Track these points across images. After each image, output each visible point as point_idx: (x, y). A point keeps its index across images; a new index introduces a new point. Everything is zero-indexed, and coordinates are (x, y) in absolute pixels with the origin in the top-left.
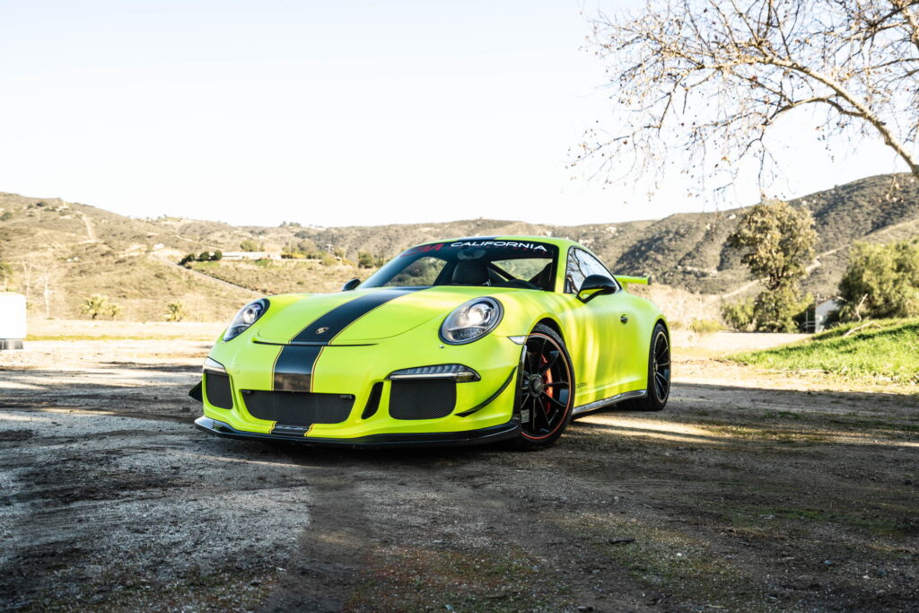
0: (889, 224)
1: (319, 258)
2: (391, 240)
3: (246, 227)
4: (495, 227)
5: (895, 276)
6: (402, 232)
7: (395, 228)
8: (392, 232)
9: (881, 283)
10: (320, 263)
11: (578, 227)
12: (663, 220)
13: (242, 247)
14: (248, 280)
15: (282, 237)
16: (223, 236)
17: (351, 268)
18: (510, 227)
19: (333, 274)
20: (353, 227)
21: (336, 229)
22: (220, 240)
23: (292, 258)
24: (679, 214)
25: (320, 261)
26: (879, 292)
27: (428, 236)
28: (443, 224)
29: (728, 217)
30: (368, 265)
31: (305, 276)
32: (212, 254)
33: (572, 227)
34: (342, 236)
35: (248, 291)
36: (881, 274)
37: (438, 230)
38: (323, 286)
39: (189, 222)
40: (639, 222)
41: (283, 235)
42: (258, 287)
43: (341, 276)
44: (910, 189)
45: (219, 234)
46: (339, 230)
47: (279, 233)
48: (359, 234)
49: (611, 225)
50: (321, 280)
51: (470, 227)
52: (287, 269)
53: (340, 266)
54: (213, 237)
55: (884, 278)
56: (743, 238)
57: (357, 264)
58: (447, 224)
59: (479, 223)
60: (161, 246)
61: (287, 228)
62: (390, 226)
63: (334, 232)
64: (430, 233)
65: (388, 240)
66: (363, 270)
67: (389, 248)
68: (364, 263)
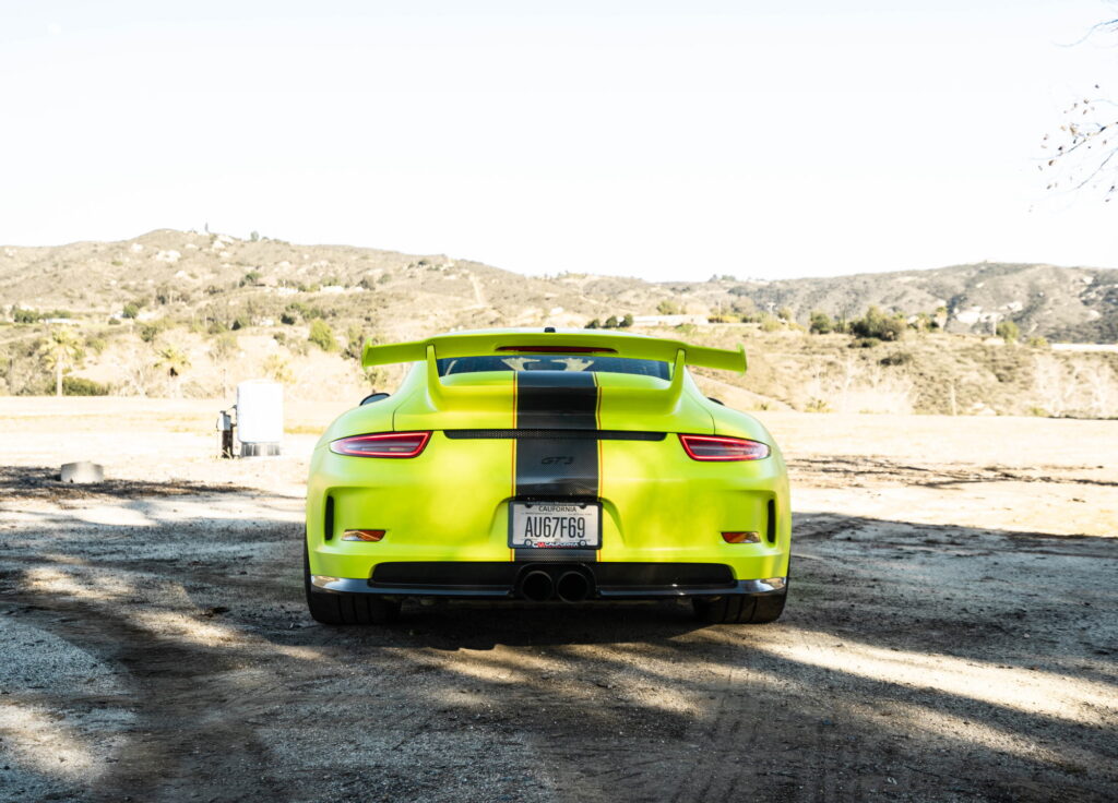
1: (758, 321)
2: (857, 294)
3: (667, 284)
4: (1006, 273)
6: (872, 284)
7: (863, 279)
8: (858, 285)
10: (760, 328)
13: (659, 309)
15: (712, 295)
16: (637, 296)
17: (799, 334)
18: (1029, 271)
19: (776, 343)
20: (806, 279)
21: (782, 282)
22: (633, 301)
23: (722, 321)
25: (759, 325)
27: (909, 288)
28: (931, 271)
30: (825, 329)
32: (620, 319)
34: (791, 291)
37: (924, 280)
38: (763, 359)
39: (596, 278)
41: (713, 292)
45: (632, 293)
46: (787, 283)
47: (708, 289)
48: (814, 288)
50: (759, 351)
51: (970, 274)
52: (717, 336)
53: (785, 332)
54: (623, 298)
57: (808, 328)
58: (937, 270)
59: (983, 268)
60: (560, 310)
61: (719, 283)
62: (857, 275)
63: (779, 286)
64: (911, 284)
65: (854, 296)
66: (817, 337)
67: (854, 305)
68: (818, 327)
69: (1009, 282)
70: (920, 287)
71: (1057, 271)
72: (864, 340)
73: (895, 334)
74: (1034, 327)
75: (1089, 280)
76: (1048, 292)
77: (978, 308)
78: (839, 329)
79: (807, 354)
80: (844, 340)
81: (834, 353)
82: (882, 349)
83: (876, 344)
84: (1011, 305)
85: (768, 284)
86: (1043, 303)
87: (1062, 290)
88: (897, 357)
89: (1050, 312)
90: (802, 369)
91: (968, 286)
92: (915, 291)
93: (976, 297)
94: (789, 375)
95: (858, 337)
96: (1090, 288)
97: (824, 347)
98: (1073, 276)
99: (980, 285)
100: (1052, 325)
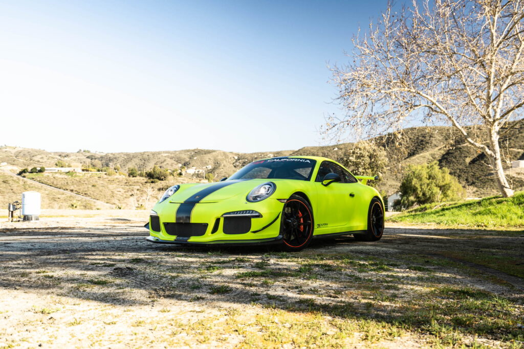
0: (417, 154)
1: (105, 171)
2: (145, 160)
3: (57, 153)
4: (205, 154)
5: (428, 182)
6: (151, 156)
7: (147, 154)
8: (146, 156)
9: (421, 185)
10: (106, 174)
11: (252, 154)
12: (299, 150)
13: (56, 165)
14: (62, 184)
15: (79, 159)
16: (42, 158)
17: (124, 177)
18: (214, 153)
19: (113, 181)
20: (122, 153)
21: (112, 154)
22: (41, 160)
23: (88, 171)
24: (308, 147)
25: (105, 173)
26: (420, 190)
27: (166, 158)
28: (175, 151)
29: (334, 149)
30: (135, 175)
31: (96, 182)
32: (39, 169)
33: (249, 154)
34: (115, 158)
35: (61, 191)
36: (421, 180)
37: (173, 155)
38: (108, 188)
39: (21, 149)
40: (285, 151)
41: (80, 157)
42: (68, 188)
43: (118, 182)
44: (426, 136)
45: (40, 156)
46: (114, 154)
47: (77, 156)
48: (126, 157)
49: (271, 153)
50: (106, 184)
51: (191, 153)
52: (86, 177)
53: (117, 176)
54: (36, 159)
55: (423, 183)
56: (351, 162)
57: (127, 175)
58: (177, 151)
59: (196, 151)
60: (5, 163)
61: (82, 154)
62: (144, 152)
63: (111, 156)
64: (168, 157)
65: (143, 161)
66: (131, 178)
67: (144, 165)
68: (132, 174)
69: (206, 157)
70: (171, 158)
71: (224, 153)
72: (152, 180)
73: (165, 177)
74: (216, 175)
75: (236, 158)
76: (221, 162)
77: (194, 168)
78: (141, 175)
79: (127, 186)
80: (143, 180)
81: (139, 185)
82: (160, 184)
83: (157, 182)
84: (208, 167)
85: (105, 154)
86: (219, 166)
87: (226, 161)
88: (166, 187)
89: (222, 170)
90: (125, 192)
91: (190, 158)
92: (169, 159)
93: (193, 163)
94: (120, 195)
95: (149, 179)
96: (237, 161)
97: (135, 183)
98: (230, 156)
99: (195, 158)
100: (223, 175)
